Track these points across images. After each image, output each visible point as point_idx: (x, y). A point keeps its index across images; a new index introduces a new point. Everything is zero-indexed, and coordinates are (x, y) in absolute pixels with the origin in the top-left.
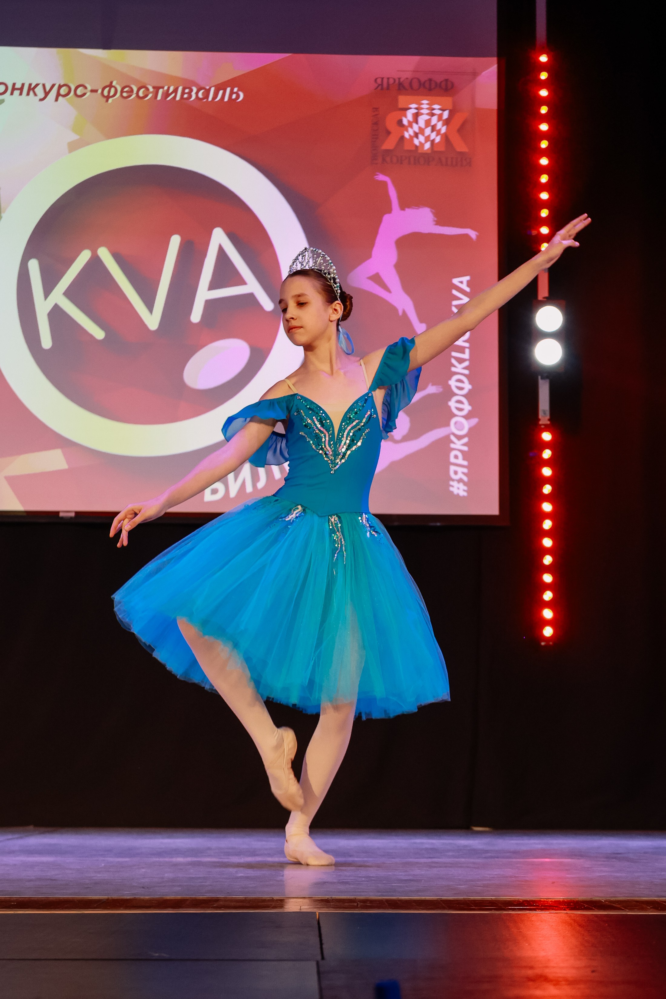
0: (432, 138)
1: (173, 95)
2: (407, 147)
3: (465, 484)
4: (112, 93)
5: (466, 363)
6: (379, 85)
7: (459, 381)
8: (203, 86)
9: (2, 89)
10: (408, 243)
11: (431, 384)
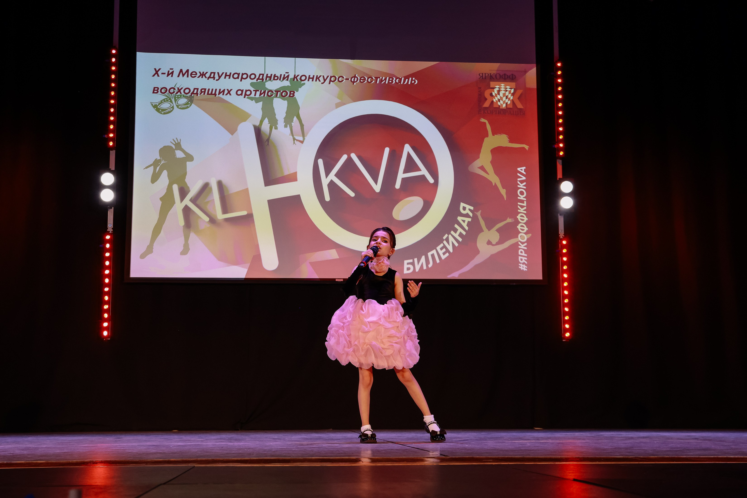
0: (506, 102)
1: (384, 81)
2: (495, 106)
3: (526, 265)
4: (356, 80)
5: (525, 208)
6: (481, 77)
7: (522, 216)
8: (399, 77)
9: (303, 78)
10: (497, 151)
11: (508, 218)
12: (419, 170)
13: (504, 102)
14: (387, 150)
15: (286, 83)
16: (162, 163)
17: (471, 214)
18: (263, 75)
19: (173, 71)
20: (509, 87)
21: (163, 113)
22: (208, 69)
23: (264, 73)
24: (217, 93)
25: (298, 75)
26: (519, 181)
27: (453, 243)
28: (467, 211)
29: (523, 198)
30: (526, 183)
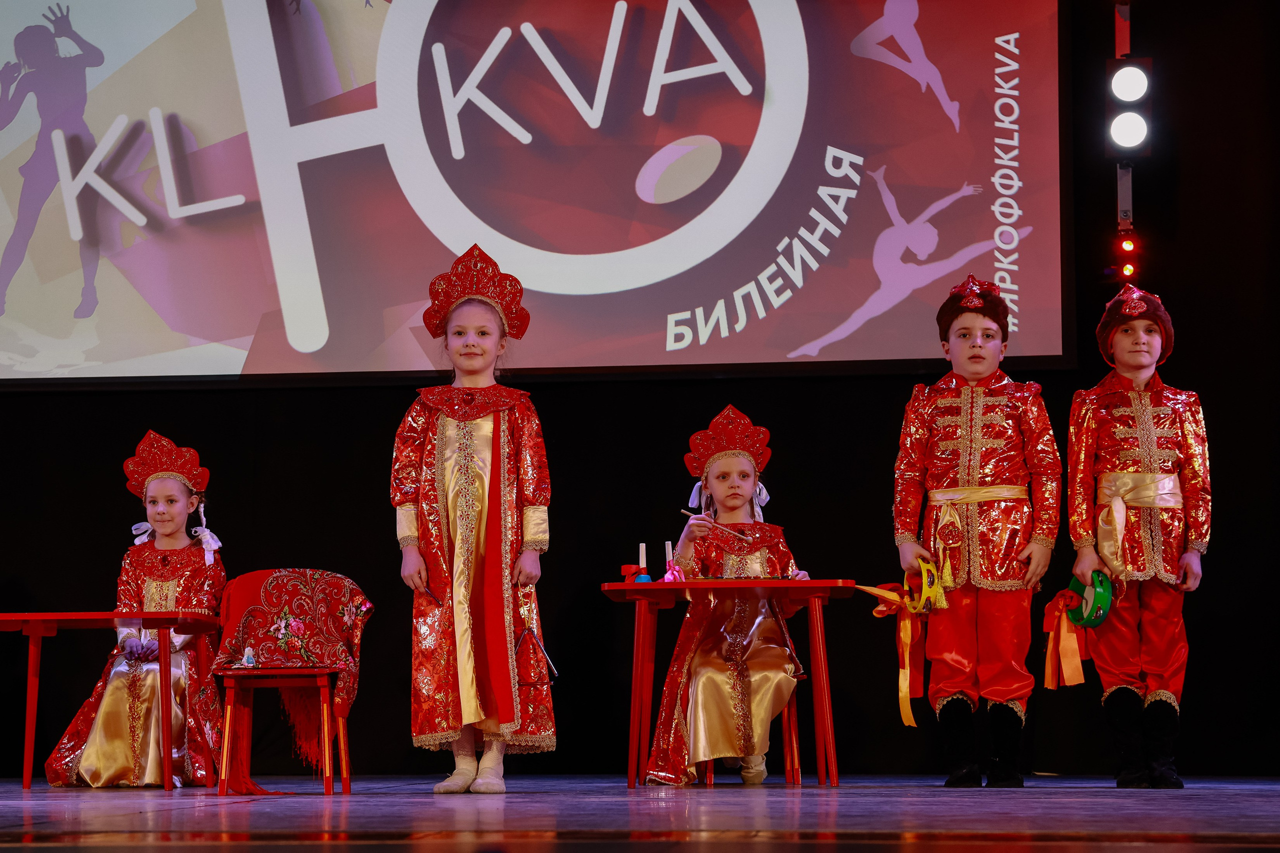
5: (1015, 152)
7: (1005, 176)
11: (966, 183)
12: (710, 59)
14: (621, 7)
16: (23, 73)
17: (856, 178)
26: (1000, 75)
28: (845, 170)
29: (1011, 123)
30: (1020, 81)
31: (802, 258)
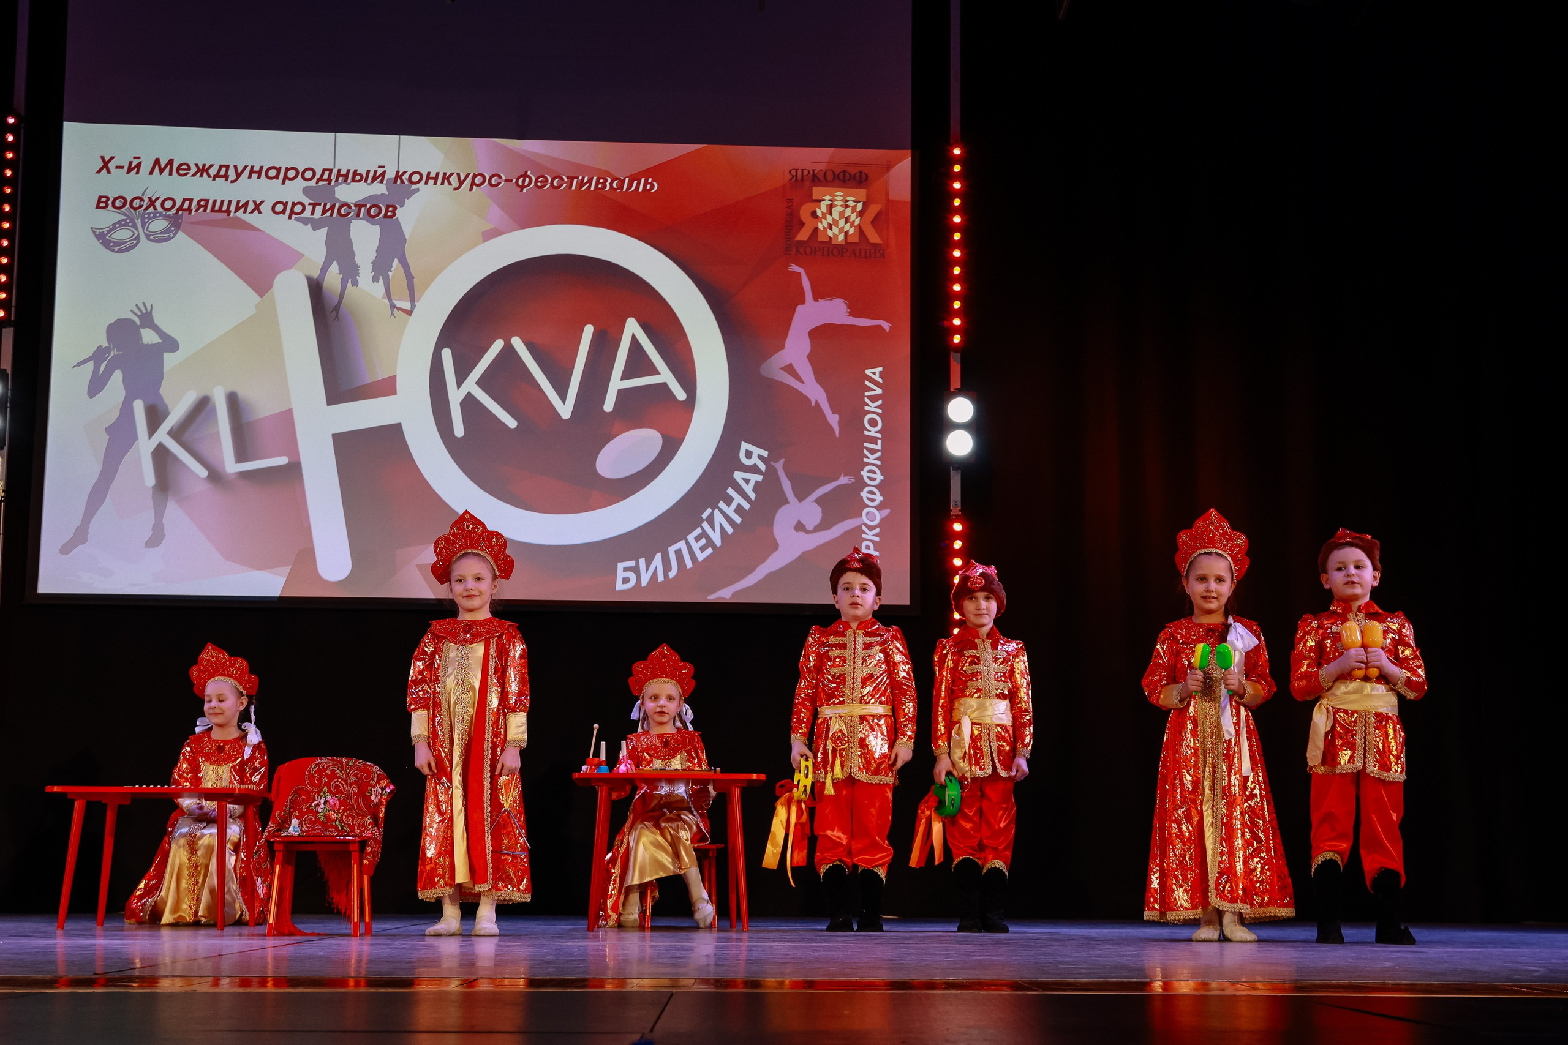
0: (845, 230)
1: (587, 185)
2: (821, 238)
4: (526, 183)
5: (879, 454)
6: (794, 176)
7: (871, 471)
8: (618, 176)
9: (415, 178)
10: (821, 334)
11: (843, 475)
12: (654, 371)
13: (841, 230)
14: (589, 331)
15: (379, 189)
16: (112, 355)
17: (763, 467)
18: (331, 171)
19: (140, 163)
20: (854, 199)
21: (116, 250)
22: (215, 160)
23: (332, 167)
24: (233, 208)
25: (405, 172)
26: (868, 397)
27: (721, 527)
28: (754, 460)
29: (876, 432)
30: (883, 402)
31: (721, 524)
